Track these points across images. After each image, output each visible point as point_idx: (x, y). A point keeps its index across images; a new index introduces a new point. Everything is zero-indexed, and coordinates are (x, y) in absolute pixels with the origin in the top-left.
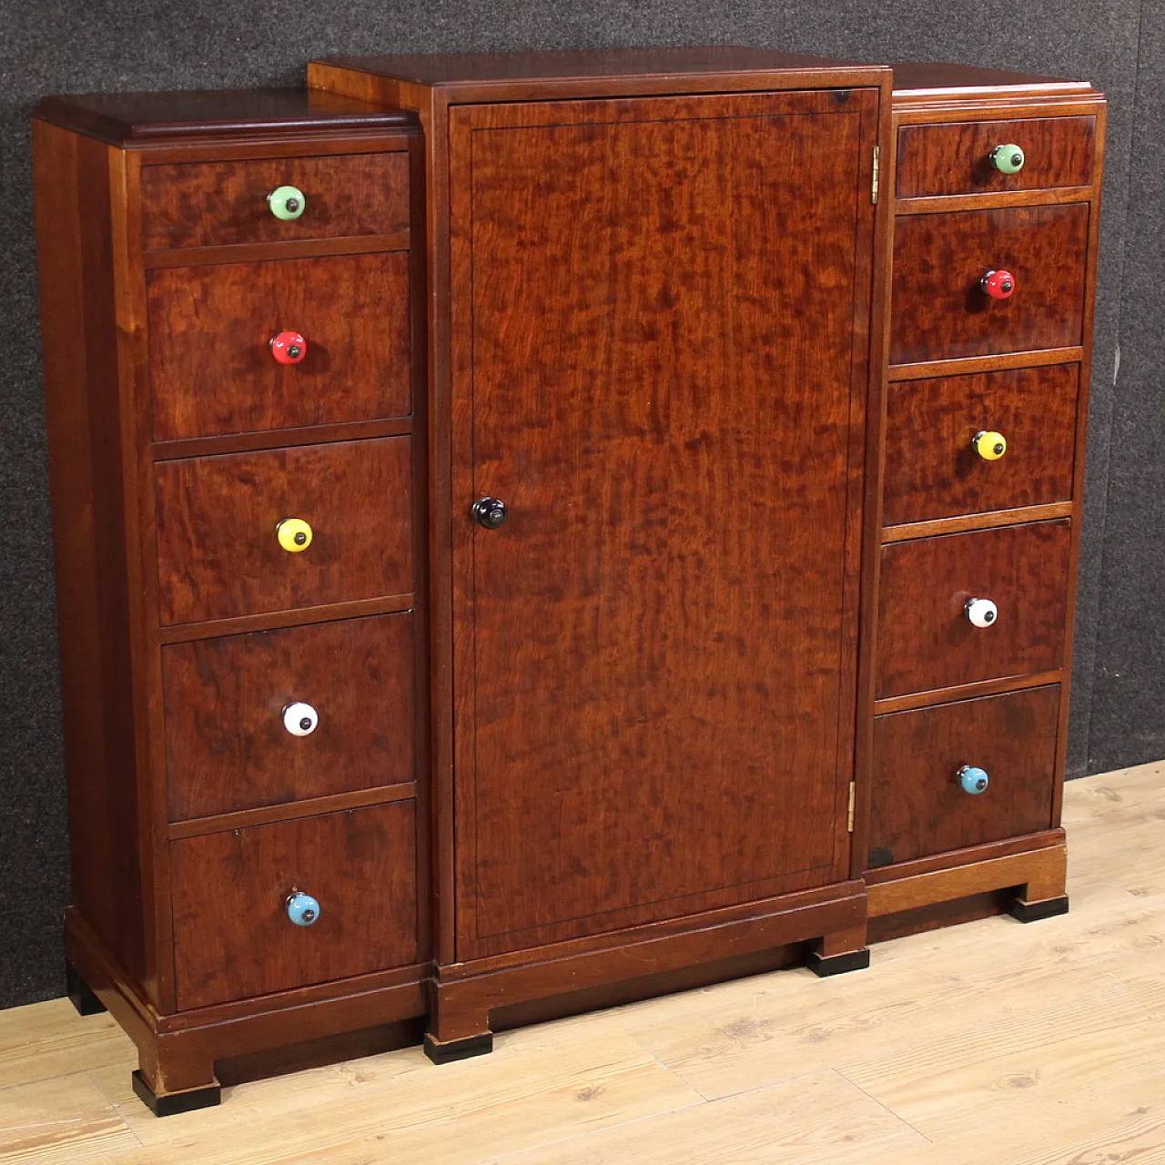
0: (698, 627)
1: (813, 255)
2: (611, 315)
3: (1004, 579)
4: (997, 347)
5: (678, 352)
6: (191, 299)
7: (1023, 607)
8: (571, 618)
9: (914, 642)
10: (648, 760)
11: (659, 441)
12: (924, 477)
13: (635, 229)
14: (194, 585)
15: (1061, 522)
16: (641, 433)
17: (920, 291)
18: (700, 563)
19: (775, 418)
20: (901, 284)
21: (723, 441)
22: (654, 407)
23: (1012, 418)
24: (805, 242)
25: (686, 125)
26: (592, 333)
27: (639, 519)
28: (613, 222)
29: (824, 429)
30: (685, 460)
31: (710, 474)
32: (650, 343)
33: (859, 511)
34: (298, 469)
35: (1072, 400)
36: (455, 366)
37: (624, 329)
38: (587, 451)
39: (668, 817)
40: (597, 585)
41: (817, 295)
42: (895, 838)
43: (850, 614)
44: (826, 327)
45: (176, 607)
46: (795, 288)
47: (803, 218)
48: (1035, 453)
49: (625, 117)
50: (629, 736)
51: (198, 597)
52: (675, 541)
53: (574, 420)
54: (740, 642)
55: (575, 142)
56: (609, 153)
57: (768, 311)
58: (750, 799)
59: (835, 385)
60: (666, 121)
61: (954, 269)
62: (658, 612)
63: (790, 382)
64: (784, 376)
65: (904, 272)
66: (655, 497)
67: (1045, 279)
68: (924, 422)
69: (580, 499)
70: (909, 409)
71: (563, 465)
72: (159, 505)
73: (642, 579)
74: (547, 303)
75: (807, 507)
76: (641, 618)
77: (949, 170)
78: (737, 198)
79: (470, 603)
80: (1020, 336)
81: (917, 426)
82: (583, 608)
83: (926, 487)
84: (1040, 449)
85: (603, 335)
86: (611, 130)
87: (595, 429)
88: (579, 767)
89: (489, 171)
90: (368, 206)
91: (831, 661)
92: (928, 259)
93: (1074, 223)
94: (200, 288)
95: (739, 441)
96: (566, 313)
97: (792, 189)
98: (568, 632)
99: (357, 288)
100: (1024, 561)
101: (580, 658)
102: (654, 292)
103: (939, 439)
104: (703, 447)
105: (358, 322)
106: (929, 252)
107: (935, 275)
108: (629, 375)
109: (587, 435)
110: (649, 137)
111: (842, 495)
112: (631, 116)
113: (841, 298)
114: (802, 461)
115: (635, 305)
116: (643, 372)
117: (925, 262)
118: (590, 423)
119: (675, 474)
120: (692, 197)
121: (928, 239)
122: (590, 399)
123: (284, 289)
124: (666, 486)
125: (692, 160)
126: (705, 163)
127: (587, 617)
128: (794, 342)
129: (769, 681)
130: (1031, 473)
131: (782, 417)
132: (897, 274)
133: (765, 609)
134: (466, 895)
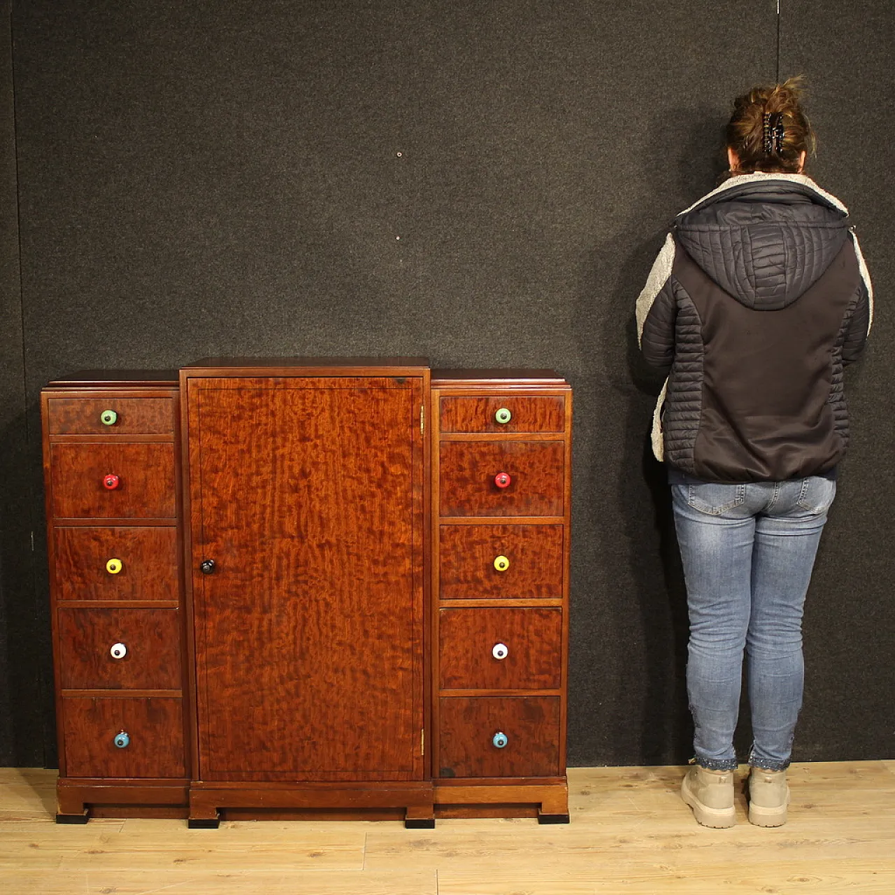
0: (327, 636)
1: (387, 457)
2: (274, 479)
3: (519, 636)
4: (508, 512)
5: (311, 500)
6: (70, 457)
7: (532, 652)
8: (256, 623)
9: (463, 662)
10: (302, 698)
11: (302, 542)
12: (465, 576)
13: (285, 439)
14: (72, 583)
15: (556, 608)
16: (292, 537)
17: (458, 480)
18: (327, 604)
19: (368, 537)
20: (445, 477)
21: (338, 545)
22: (299, 526)
23: (520, 551)
24: (382, 451)
25: (312, 392)
26: (264, 487)
27: (292, 579)
28: (274, 435)
29: (398, 545)
30: (317, 552)
31: (331, 561)
32: (296, 494)
33: (421, 589)
34: (120, 537)
35: (559, 545)
36: (193, 497)
37: (281, 486)
38: (263, 543)
39: (313, 730)
40: (270, 608)
41: (390, 478)
42: (457, 764)
43: (418, 641)
44: (396, 494)
45: (64, 592)
46: (377, 473)
47: (380, 439)
48: (536, 570)
49: (278, 387)
50: (290, 685)
51: (74, 589)
52: (313, 591)
53: (255, 527)
54: (352, 648)
55: (252, 397)
56: (270, 403)
57: (362, 483)
58: (361, 728)
59: (403, 523)
60: (301, 389)
61: (478, 471)
62: (304, 626)
63: (376, 521)
64: (372, 516)
65: (448, 470)
66: (301, 569)
67: (537, 479)
68: (464, 548)
69: (260, 565)
70: (454, 540)
71: (250, 549)
72: (56, 546)
73: (295, 608)
74: (239, 472)
75: (389, 583)
76: (295, 627)
77: (471, 420)
78: (342, 428)
79: (203, 609)
80: (523, 508)
81: (460, 549)
82: (263, 619)
83: (468, 582)
84: (540, 569)
85: (269, 487)
86: (271, 392)
87: (267, 533)
88: (263, 696)
89: (208, 408)
90: (153, 421)
91: (407, 664)
92: (462, 464)
93: (555, 451)
94: (74, 452)
95: (348, 547)
96: (250, 476)
97: (373, 425)
98: (255, 629)
99: (148, 457)
100: (531, 628)
101: (262, 644)
102: (296, 470)
103: (474, 558)
104: (327, 547)
105: (149, 473)
106: (462, 460)
107: (467, 473)
108: (285, 509)
109: (262, 535)
110: (292, 397)
111: (410, 579)
112: (282, 386)
113: (405, 480)
114: (384, 560)
115: (287, 475)
116: (292, 508)
117: (460, 466)
118: (264, 530)
119: (311, 560)
120: (316, 426)
121: (462, 454)
122: (264, 519)
123: (113, 455)
124: (307, 565)
125: (316, 408)
126: (323, 410)
127: (265, 623)
128: (377, 500)
129: (370, 670)
130: (535, 581)
131: (372, 537)
132: (443, 471)
133: (366, 633)
134: (203, 749)
